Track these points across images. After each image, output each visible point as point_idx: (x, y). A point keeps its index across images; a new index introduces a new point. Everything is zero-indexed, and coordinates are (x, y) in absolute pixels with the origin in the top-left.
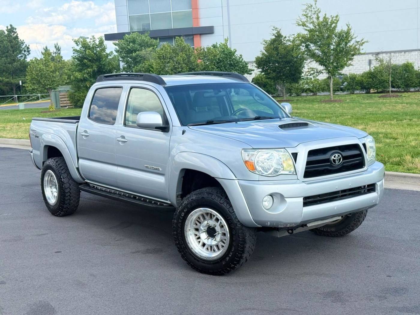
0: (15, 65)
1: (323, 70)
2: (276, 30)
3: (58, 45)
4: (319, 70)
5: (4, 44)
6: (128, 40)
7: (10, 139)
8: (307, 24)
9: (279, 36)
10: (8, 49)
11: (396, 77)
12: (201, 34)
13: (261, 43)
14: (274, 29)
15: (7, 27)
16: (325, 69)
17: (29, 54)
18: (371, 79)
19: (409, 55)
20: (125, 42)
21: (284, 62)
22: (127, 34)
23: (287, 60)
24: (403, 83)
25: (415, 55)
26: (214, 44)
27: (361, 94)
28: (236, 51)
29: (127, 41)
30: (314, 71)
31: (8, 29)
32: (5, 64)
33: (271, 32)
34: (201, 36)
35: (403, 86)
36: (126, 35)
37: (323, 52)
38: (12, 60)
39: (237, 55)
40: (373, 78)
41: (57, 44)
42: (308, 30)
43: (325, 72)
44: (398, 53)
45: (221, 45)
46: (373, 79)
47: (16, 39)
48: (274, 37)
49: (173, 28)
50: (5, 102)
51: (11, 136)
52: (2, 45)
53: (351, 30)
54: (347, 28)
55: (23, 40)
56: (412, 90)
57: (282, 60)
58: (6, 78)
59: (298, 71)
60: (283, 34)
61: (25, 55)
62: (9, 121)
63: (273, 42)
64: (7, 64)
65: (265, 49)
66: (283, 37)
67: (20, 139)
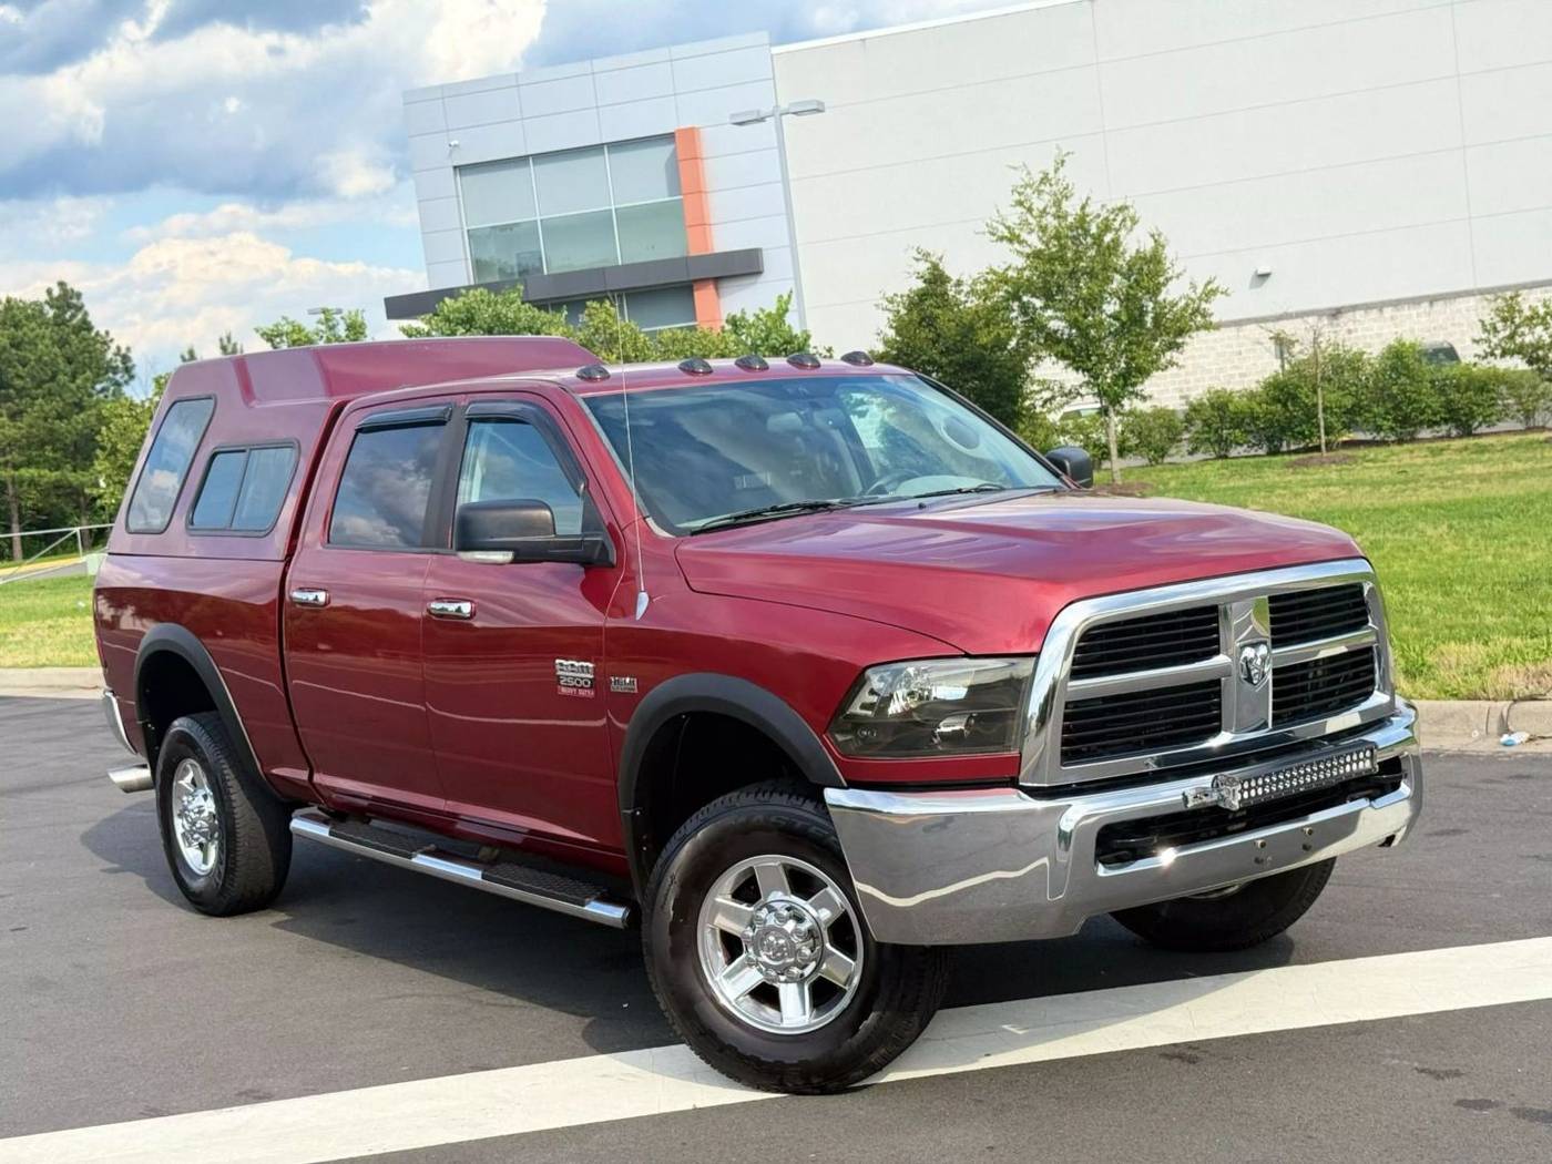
0: (78, 423)
1: (1081, 386)
2: (926, 261)
3: (233, 341)
4: (1069, 388)
5: (39, 353)
6: (451, 317)
7: (12, 671)
8: (1024, 236)
9: (936, 279)
10: (54, 369)
11: (1362, 394)
12: (717, 280)
13: (877, 305)
14: (919, 256)
15: (49, 292)
16: (1088, 383)
17: (132, 377)
18: (1279, 406)
19: (1445, 312)
20: (440, 325)
21: (958, 364)
22: (447, 296)
23: (966, 358)
24: (1390, 414)
25: (1468, 310)
26: (733, 314)
27: (1254, 456)
28: (809, 337)
29: (448, 320)
30: (1052, 390)
31: (51, 299)
32: (46, 419)
33: (911, 266)
34: (720, 286)
35: (1390, 423)
36: (447, 300)
37: (1074, 324)
38: (69, 404)
39: (815, 347)
40: (1287, 400)
41: (229, 339)
42: (1028, 256)
43: (1088, 394)
44: (1406, 307)
45: (761, 316)
46: (1285, 405)
47: (84, 333)
48: (921, 284)
49: (620, 263)
50: (39, 551)
51: (16, 660)
52: (33, 358)
53: (1167, 248)
54: (1153, 244)
55: (107, 333)
56: (1425, 433)
57: (950, 358)
58: (50, 470)
59: (1006, 393)
60: (951, 271)
61: (118, 384)
62: (30, 614)
63: (918, 301)
64: (50, 420)
65: (894, 325)
66: (952, 283)
67: (44, 666)
